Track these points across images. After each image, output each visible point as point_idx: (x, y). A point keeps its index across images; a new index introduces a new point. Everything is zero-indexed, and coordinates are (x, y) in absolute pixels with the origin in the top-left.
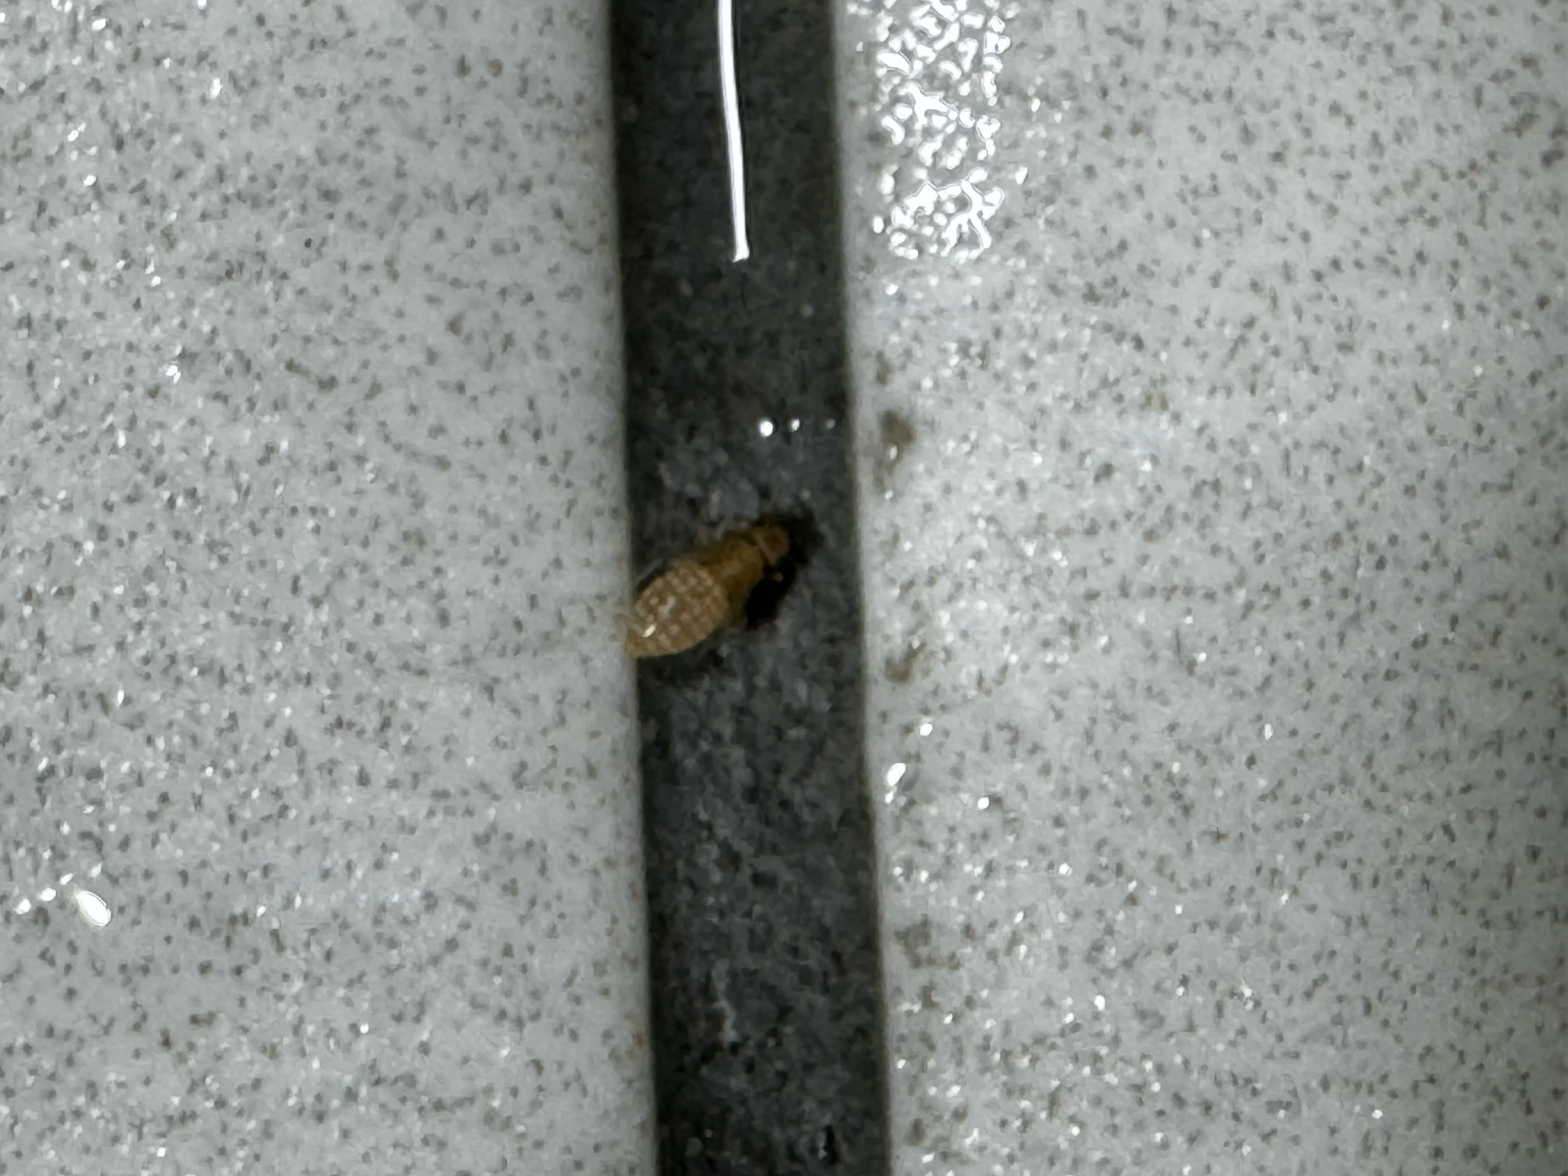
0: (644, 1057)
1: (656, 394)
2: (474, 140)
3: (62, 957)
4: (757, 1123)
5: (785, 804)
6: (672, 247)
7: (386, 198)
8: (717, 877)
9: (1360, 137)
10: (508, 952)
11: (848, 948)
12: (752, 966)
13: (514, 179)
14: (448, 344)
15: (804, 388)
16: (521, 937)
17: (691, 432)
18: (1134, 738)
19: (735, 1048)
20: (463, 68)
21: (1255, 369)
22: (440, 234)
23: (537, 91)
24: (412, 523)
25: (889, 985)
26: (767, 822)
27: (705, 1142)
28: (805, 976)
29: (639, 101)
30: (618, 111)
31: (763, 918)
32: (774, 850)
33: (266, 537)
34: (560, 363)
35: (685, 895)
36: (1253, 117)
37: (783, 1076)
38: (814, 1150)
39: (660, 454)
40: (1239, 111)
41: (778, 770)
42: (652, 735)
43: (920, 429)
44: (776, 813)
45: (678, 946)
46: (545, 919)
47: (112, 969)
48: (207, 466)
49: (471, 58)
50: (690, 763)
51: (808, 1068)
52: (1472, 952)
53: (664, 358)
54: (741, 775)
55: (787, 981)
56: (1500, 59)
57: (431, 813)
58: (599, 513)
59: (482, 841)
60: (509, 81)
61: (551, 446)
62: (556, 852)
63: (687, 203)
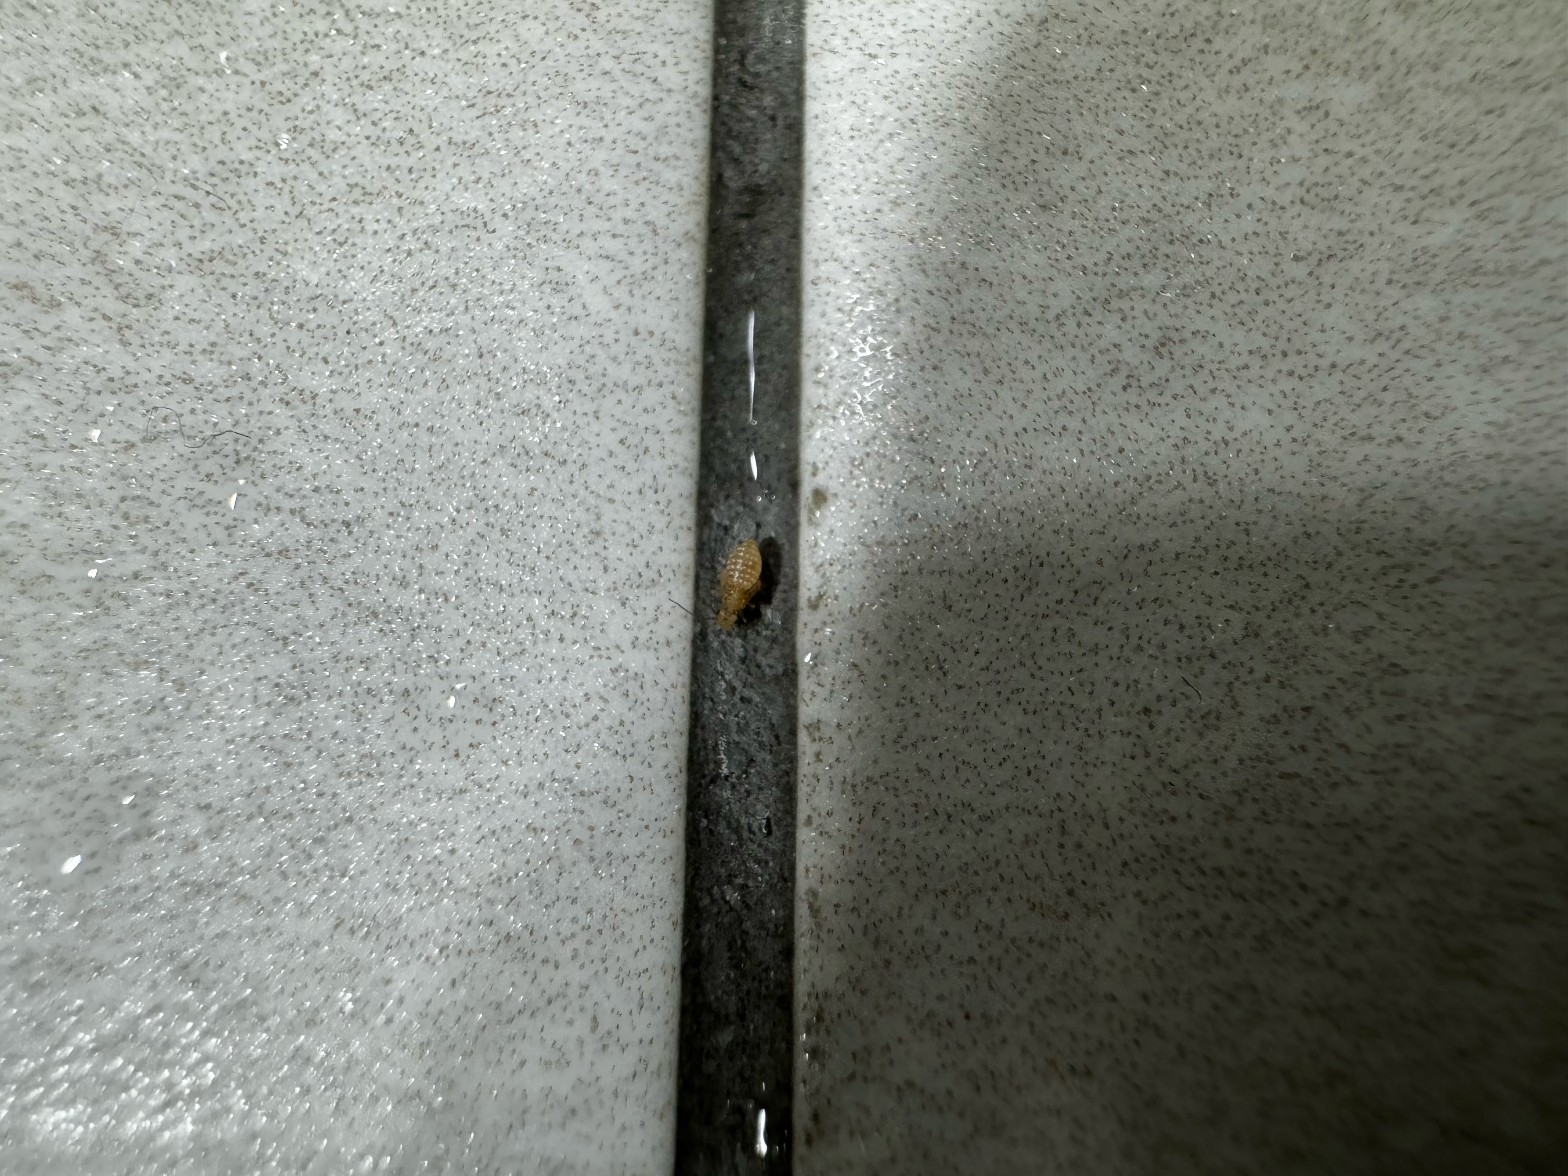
0: (683, 778)
1: (713, 478)
2: (638, 363)
3: (414, 712)
4: (736, 815)
5: (758, 666)
6: (725, 416)
7: (596, 385)
8: (724, 697)
9: (1037, 374)
10: (622, 723)
11: (783, 734)
12: (737, 739)
13: (655, 382)
14: (619, 449)
15: (779, 479)
16: (629, 717)
17: (727, 497)
18: (922, 639)
19: (726, 778)
20: (636, 333)
21: (986, 474)
22: (620, 402)
23: (668, 344)
24: (595, 526)
25: (800, 749)
26: (750, 674)
27: (709, 821)
28: (761, 744)
29: (715, 353)
30: (705, 356)
31: (744, 718)
32: (752, 686)
33: (528, 528)
34: (669, 462)
35: (708, 704)
36: (988, 363)
37: (748, 793)
38: (760, 829)
39: (712, 506)
40: (982, 362)
41: (756, 650)
42: (698, 629)
43: (829, 497)
44: (754, 669)
45: (703, 728)
46: (642, 710)
47: (435, 719)
48: (504, 495)
49: (640, 329)
50: (715, 644)
51: (761, 789)
52: (1081, 749)
53: (717, 463)
54: (739, 651)
55: (753, 749)
56: (1102, 344)
57: (591, 657)
58: (681, 528)
59: (614, 671)
60: (656, 341)
61: (662, 497)
62: (648, 678)
63: (733, 398)
